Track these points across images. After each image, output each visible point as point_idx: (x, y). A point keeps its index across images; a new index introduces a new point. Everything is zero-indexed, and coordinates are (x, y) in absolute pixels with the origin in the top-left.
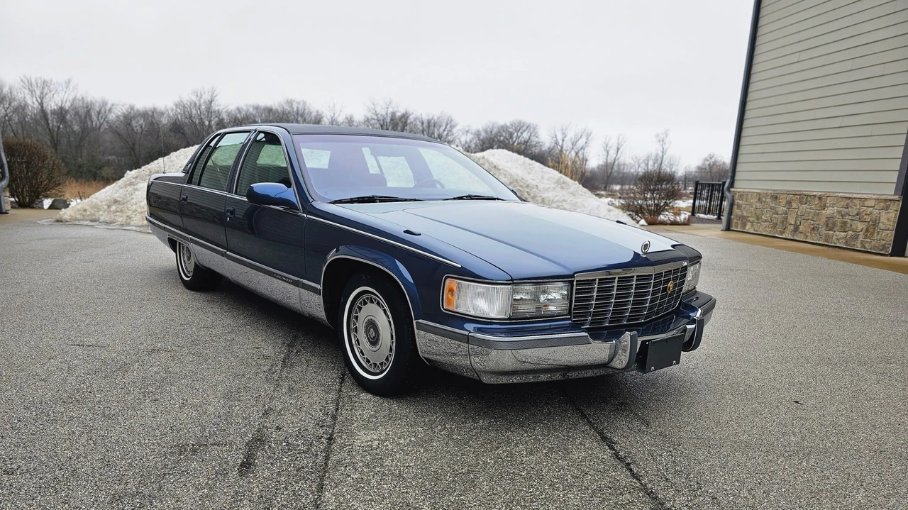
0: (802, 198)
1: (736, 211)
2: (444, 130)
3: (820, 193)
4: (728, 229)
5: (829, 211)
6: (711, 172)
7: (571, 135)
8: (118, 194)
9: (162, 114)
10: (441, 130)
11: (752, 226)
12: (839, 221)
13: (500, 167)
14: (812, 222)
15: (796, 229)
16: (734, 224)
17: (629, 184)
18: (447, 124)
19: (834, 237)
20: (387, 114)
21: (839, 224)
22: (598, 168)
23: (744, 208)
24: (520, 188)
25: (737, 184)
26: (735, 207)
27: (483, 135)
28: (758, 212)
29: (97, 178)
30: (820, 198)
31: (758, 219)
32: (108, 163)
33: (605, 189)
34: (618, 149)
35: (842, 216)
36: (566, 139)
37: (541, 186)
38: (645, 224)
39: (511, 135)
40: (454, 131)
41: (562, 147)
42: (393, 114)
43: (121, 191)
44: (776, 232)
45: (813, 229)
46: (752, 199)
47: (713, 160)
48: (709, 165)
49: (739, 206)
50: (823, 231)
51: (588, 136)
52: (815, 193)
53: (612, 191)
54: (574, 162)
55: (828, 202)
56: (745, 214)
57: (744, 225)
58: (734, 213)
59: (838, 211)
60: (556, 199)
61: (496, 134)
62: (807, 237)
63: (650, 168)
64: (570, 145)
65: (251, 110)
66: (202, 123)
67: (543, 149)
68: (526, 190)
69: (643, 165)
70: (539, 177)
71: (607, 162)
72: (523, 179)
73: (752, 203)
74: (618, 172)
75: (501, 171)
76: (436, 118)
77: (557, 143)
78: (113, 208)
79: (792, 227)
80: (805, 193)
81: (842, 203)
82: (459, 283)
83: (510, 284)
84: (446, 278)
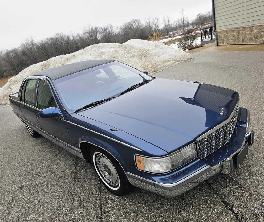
0: (243, 29)
1: (219, 38)
2: (110, 30)
3: (249, 26)
4: (218, 45)
5: (254, 32)
6: (200, 19)
7: (152, 20)
8: (5, 93)
9: (18, 50)
10: (109, 30)
11: (226, 42)
12: (259, 34)
13: (134, 46)
14: (249, 37)
15: (243, 40)
16: (219, 43)
17: (175, 31)
18: (110, 27)
19: (258, 41)
20: (90, 29)
21: (259, 36)
22: (163, 28)
23: (222, 37)
24: (143, 52)
25: (217, 28)
26: (218, 37)
27: (123, 28)
28: (227, 37)
29: (4, 77)
30: (250, 28)
31: (228, 39)
32: (5, 71)
33: (167, 35)
34: (168, 20)
35: (260, 32)
36: (150, 22)
37: (150, 49)
38: (188, 50)
39: (132, 25)
40: (113, 29)
41: (150, 25)
42: (92, 29)
43: (6, 91)
44: (236, 43)
45: (250, 39)
46: (224, 33)
47: (200, 15)
48: (199, 17)
49: (220, 36)
50: (254, 39)
51: (158, 18)
52: (247, 26)
53: (170, 35)
54: (155, 29)
55: (253, 28)
56: (223, 39)
57: (223, 43)
58: (218, 39)
59: (258, 31)
60: (156, 52)
61: (127, 26)
62: (248, 42)
63: (180, 23)
64: (152, 23)
65: (46, 40)
66: (31, 49)
67: (144, 27)
68: (145, 52)
69: (178, 23)
70: (148, 46)
71: (166, 26)
72: (143, 48)
73: (224, 34)
74: (170, 28)
75: (135, 48)
76: (106, 26)
77: (148, 24)
78: (5, 98)
79: (241, 40)
80: (244, 27)
81: (259, 28)
82: (143, 159)
83: (168, 156)
84: (136, 156)
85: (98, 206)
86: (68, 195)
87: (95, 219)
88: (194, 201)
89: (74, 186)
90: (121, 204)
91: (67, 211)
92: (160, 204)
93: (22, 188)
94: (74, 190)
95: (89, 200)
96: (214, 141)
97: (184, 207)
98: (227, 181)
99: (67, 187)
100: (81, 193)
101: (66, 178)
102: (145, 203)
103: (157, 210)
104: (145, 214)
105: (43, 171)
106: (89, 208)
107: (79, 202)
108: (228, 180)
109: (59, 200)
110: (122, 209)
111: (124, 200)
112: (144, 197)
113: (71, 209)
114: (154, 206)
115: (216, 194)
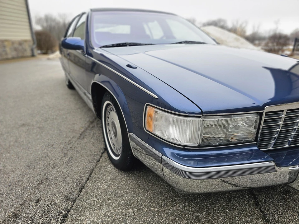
82: (156, 112)
83: (200, 117)
84: (147, 105)
85: (88, 172)
86: (62, 148)
87: (75, 185)
88: (222, 216)
89: (76, 141)
90: (116, 180)
91: (49, 164)
92: (168, 199)
93: (23, 125)
94: (73, 145)
95: (81, 161)
96: (293, 133)
97: (204, 218)
98: (290, 207)
99: (67, 140)
100: (77, 151)
101: (73, 131)
102: (147, 191)
103: (160, 207)
104: (141, 205)
105: (55, 117)
106: (76, 170)
107: (69, 159)
108: (292, 205)
109: (50, 149)
110: (114, 186)
111: (123, 177)
112: (150, 183)
113: (55, 163)
114: (158, 199)
115: (264, 218)
